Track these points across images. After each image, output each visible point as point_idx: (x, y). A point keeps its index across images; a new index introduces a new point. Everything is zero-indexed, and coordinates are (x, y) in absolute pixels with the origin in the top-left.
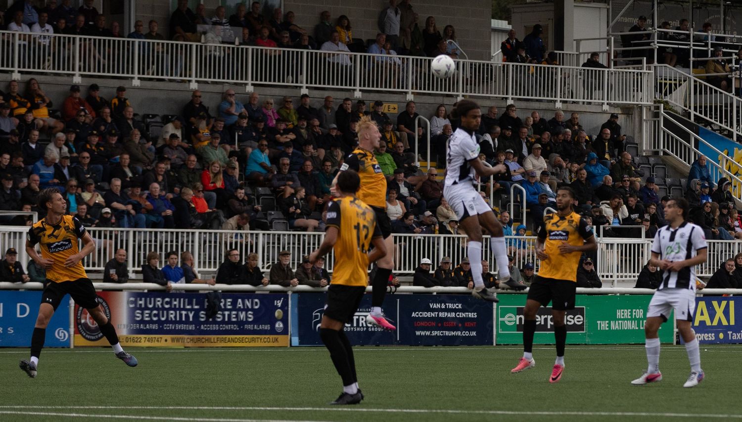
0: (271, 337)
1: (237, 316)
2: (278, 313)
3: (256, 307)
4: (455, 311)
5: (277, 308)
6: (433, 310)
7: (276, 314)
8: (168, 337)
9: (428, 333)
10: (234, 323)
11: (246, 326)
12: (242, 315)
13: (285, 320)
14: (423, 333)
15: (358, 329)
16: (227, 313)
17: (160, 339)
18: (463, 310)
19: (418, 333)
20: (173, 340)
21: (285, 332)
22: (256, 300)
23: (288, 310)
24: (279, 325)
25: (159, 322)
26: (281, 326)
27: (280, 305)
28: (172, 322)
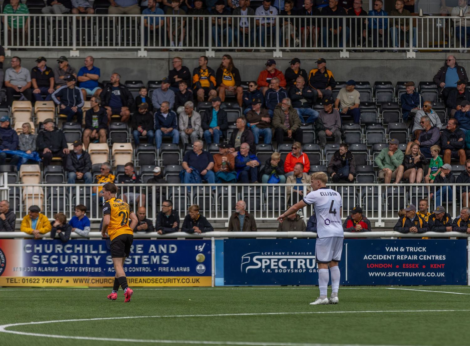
0: (191, 278)
1: (149, 260)
2: (200, 257)
3: (173, 252)
4: (418, 254)
5: (198, 252)
6: (390, 253)
7: (197, 258)
8: (71, 279)
9: (383, 274)
10: (145, 266)
11: (160, 269)
12: (156, 259)
13: (208, 263)
14: (377, 274)
15: (296, 271)
16: (136, 257)
17: (60, 280)
18: (428, 253)
19: (371, 274)
20: (75, 281)
21: (208, 273)
22: (173, 246)
23: (211, 255)
24: (201, 268)
25: (59, 265)
26: (203, 268)
27: (201, 249)
28: (74, 265)
